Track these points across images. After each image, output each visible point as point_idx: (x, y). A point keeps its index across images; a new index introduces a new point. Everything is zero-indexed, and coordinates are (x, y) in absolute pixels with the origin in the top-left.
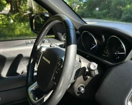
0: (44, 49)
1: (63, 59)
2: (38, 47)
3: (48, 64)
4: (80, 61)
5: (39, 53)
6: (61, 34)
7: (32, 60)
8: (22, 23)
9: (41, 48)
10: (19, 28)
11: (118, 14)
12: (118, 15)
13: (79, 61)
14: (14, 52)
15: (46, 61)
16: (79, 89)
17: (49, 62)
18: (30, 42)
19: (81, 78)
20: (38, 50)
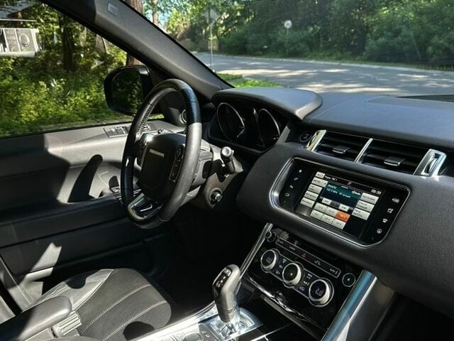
0: (149, 139)
1: (184, 145)
2: (138, 136)
3: (162, 157)
4: (211, 151)
5: (141, 145)
6: (178, 111)
7: (128, 161)
8: (42, 83)
9: (144, 136)
10: (35, 99)
11: (355, 37)
12: (355, 41)
13: (209, 150)
14: (85, 151)
15: (156, 155)
16: (213, 196)
17: (162, 155)
18: (113, 130)
19: (214, 177)
20: (139, 141)
